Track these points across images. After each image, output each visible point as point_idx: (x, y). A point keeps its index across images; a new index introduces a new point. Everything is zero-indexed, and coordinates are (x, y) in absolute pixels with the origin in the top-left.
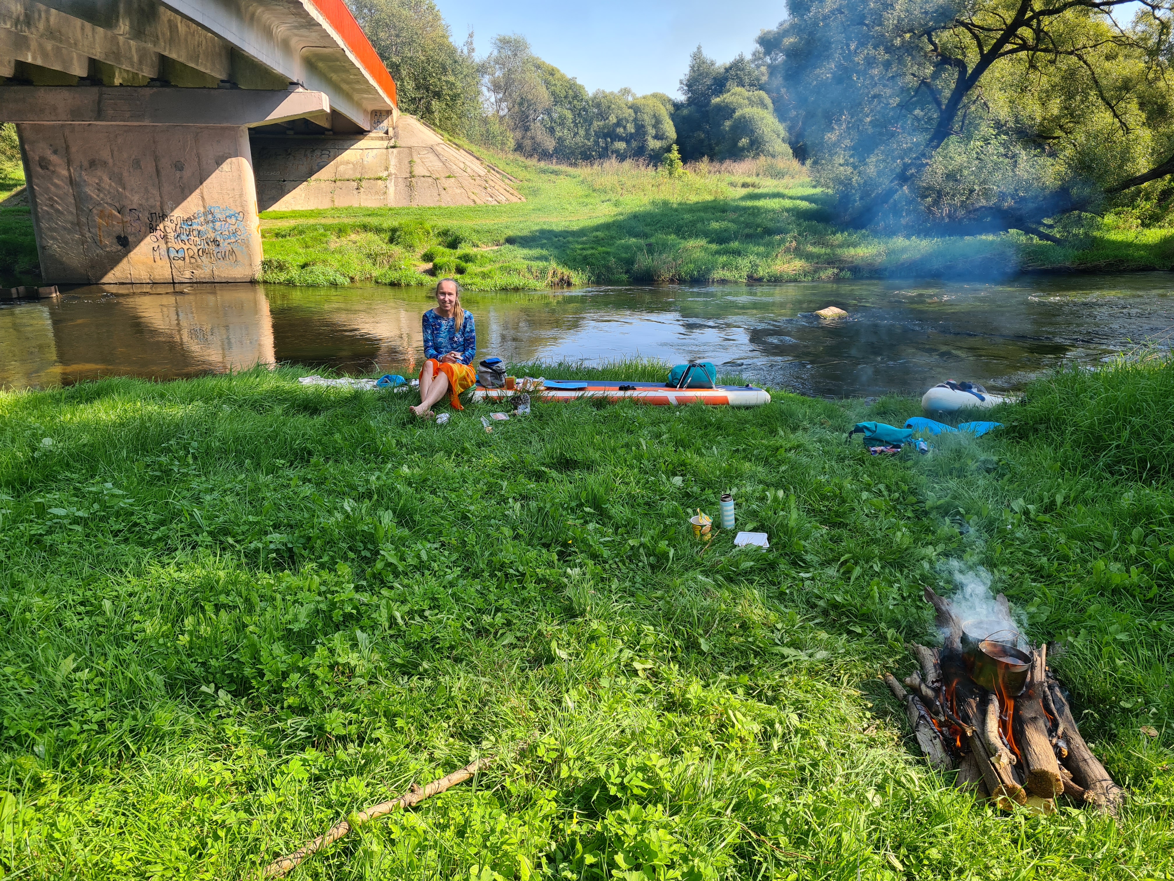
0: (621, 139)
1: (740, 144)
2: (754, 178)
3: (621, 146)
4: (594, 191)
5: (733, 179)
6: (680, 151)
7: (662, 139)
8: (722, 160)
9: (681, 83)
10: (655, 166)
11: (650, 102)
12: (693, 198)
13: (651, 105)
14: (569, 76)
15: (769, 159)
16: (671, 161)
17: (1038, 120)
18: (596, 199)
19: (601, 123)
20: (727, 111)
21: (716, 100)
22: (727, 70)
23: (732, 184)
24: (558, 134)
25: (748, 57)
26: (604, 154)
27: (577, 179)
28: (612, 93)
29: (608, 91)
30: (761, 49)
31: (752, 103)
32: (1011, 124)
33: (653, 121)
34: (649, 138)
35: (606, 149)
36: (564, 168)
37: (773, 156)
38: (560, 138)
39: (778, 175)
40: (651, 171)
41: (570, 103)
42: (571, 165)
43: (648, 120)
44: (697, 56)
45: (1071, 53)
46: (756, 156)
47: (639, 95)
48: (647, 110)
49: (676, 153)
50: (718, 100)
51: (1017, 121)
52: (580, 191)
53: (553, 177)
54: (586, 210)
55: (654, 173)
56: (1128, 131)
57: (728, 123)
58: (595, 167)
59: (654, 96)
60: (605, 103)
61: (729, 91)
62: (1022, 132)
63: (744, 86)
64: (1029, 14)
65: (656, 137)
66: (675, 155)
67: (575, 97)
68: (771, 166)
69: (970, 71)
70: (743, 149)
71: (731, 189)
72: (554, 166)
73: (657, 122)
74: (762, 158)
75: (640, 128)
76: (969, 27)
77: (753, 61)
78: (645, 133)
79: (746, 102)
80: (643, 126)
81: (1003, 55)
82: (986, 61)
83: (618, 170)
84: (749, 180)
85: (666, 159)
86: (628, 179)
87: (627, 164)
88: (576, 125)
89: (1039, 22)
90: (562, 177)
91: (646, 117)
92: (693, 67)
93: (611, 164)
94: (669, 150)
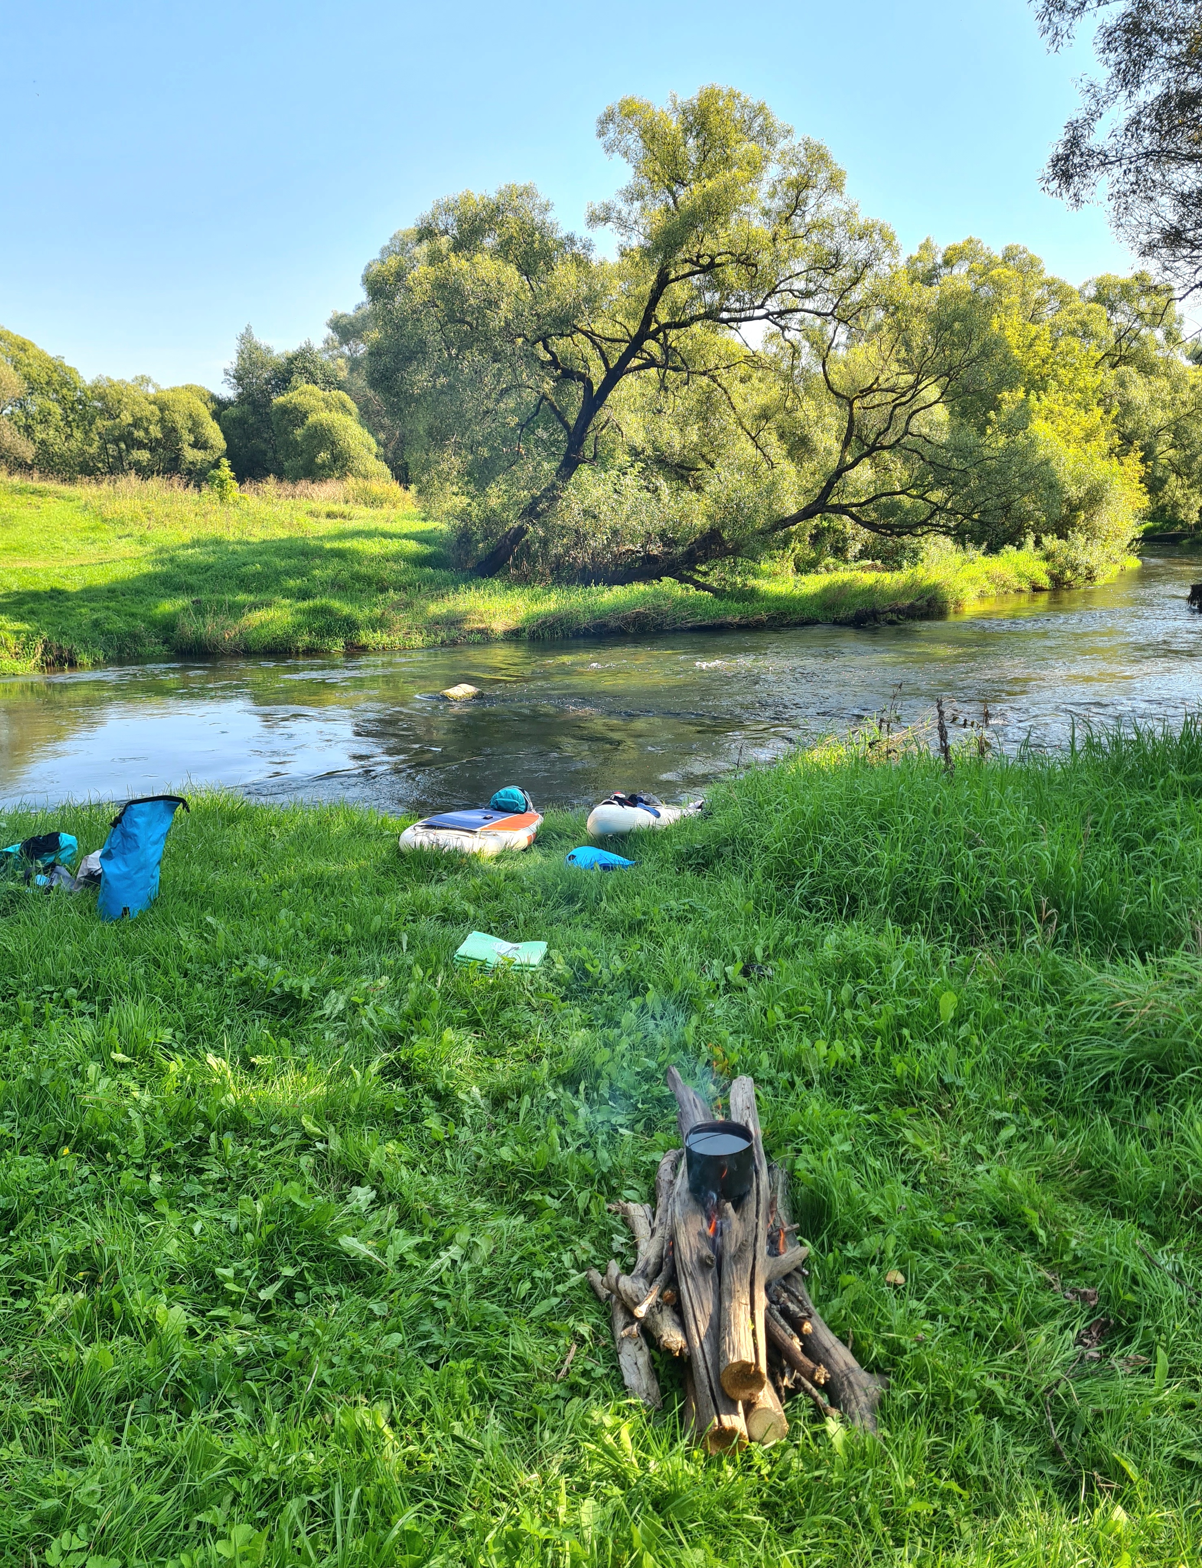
0: (141, 445)
1: (319, 461)
2: (343, 505)
3: (143, 456)
4: (105, 521)
5: (313, 506)
6: (232, 468)
7: (205, 448)
8: (295, 480)
9: (227, 374)
10: (198, 486)
11: (184, 397)
12: (258, 535)
13: (185, 401)
14: (52, 353)
15: (360, 480)
16: (222, 481)
17: (677, 447)
18: (108, 534)
19: (109, 423)
20: (295, 415)
21: (279, 400)
22: (291, 360)
23: (312, 513)
24: (39, 436)
25: (318, 345)
26: (116, 468)
27: (76, 503)
28: (122, 382)
29: (115, 378)
30: (336, 337)
31: (328, 406)
32: (649, 452)
33: (190, 424)
34: (186, 446)
35: (120, 458)
36: (52, 485)
37: (366, 477)
38: (43, 442)
39: (374, 502)
40: (191, 494)
41: (56, 391)
42: (64, 481)
43: (181, 422)
44: (246, 338)
45: (704, 373)
46: (342, 477)
47: (165, 385)
48: (179, 407)
49: (227, 470)
50: (281, 399)
51: (656, 449)
52: (83, 520)
53: (35, 499)
54: (92, 549)
55: (196, 497)
56: (772, 466)
57: (299, 432)
58: (104, 485)
59: (188, 388)
60: (112, 393)
61: (296, 388)
62: (662, 461)
63: (316, 383)
64: (654, 326)
65: (195, 445)
66: (226, 472)
67: (64, 384)
68: (365, 491)
69: (596, 388)
70: (323, 466)
71: (310, 520)
72: (36, 482)
73: (195, 426)
74: (351, 481)
75: (170, 432)
76: (590, 335)
77: (325, 351)
78: (179, 439)
79: (322, 403)
80: (174, 430)
81: (630, 371)
82: (613, 377)
83: (139, 491)
84: (335, 508)
85: (214, 478)
86: (158, 506)
87: (155, 483)
88: (68, 424)
89: (666, 336)
90: (50, 499)
91: (177, 417)
92: (241, 353)
93: (130, 482)
94: (216, 465)
